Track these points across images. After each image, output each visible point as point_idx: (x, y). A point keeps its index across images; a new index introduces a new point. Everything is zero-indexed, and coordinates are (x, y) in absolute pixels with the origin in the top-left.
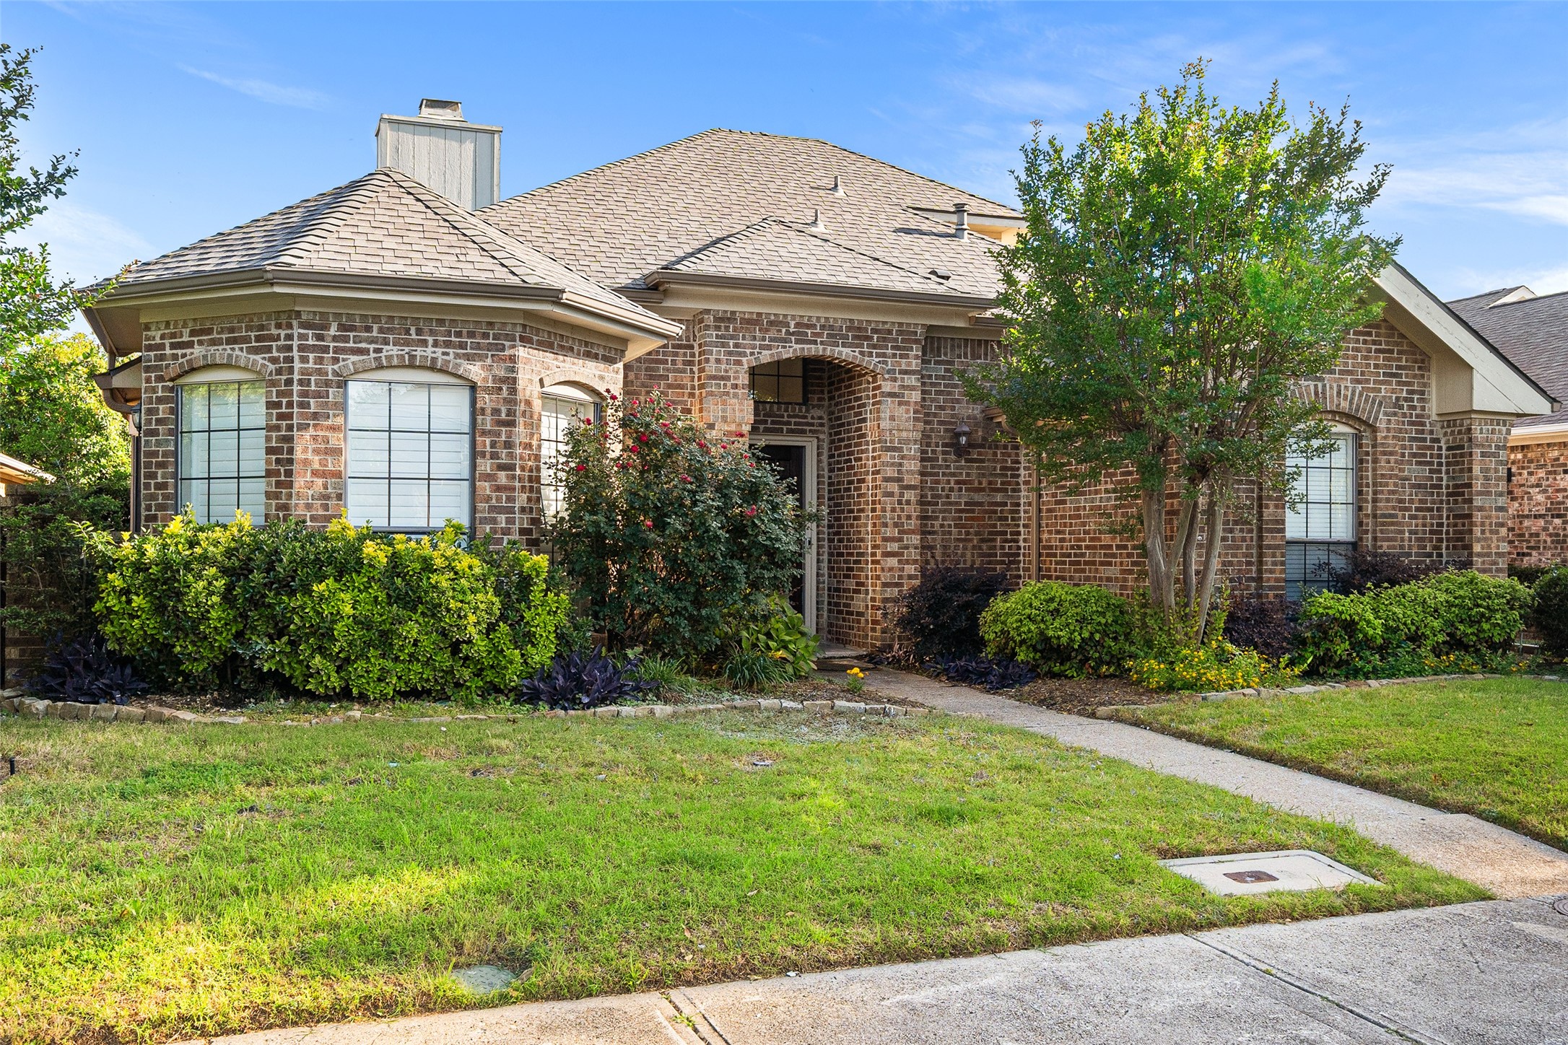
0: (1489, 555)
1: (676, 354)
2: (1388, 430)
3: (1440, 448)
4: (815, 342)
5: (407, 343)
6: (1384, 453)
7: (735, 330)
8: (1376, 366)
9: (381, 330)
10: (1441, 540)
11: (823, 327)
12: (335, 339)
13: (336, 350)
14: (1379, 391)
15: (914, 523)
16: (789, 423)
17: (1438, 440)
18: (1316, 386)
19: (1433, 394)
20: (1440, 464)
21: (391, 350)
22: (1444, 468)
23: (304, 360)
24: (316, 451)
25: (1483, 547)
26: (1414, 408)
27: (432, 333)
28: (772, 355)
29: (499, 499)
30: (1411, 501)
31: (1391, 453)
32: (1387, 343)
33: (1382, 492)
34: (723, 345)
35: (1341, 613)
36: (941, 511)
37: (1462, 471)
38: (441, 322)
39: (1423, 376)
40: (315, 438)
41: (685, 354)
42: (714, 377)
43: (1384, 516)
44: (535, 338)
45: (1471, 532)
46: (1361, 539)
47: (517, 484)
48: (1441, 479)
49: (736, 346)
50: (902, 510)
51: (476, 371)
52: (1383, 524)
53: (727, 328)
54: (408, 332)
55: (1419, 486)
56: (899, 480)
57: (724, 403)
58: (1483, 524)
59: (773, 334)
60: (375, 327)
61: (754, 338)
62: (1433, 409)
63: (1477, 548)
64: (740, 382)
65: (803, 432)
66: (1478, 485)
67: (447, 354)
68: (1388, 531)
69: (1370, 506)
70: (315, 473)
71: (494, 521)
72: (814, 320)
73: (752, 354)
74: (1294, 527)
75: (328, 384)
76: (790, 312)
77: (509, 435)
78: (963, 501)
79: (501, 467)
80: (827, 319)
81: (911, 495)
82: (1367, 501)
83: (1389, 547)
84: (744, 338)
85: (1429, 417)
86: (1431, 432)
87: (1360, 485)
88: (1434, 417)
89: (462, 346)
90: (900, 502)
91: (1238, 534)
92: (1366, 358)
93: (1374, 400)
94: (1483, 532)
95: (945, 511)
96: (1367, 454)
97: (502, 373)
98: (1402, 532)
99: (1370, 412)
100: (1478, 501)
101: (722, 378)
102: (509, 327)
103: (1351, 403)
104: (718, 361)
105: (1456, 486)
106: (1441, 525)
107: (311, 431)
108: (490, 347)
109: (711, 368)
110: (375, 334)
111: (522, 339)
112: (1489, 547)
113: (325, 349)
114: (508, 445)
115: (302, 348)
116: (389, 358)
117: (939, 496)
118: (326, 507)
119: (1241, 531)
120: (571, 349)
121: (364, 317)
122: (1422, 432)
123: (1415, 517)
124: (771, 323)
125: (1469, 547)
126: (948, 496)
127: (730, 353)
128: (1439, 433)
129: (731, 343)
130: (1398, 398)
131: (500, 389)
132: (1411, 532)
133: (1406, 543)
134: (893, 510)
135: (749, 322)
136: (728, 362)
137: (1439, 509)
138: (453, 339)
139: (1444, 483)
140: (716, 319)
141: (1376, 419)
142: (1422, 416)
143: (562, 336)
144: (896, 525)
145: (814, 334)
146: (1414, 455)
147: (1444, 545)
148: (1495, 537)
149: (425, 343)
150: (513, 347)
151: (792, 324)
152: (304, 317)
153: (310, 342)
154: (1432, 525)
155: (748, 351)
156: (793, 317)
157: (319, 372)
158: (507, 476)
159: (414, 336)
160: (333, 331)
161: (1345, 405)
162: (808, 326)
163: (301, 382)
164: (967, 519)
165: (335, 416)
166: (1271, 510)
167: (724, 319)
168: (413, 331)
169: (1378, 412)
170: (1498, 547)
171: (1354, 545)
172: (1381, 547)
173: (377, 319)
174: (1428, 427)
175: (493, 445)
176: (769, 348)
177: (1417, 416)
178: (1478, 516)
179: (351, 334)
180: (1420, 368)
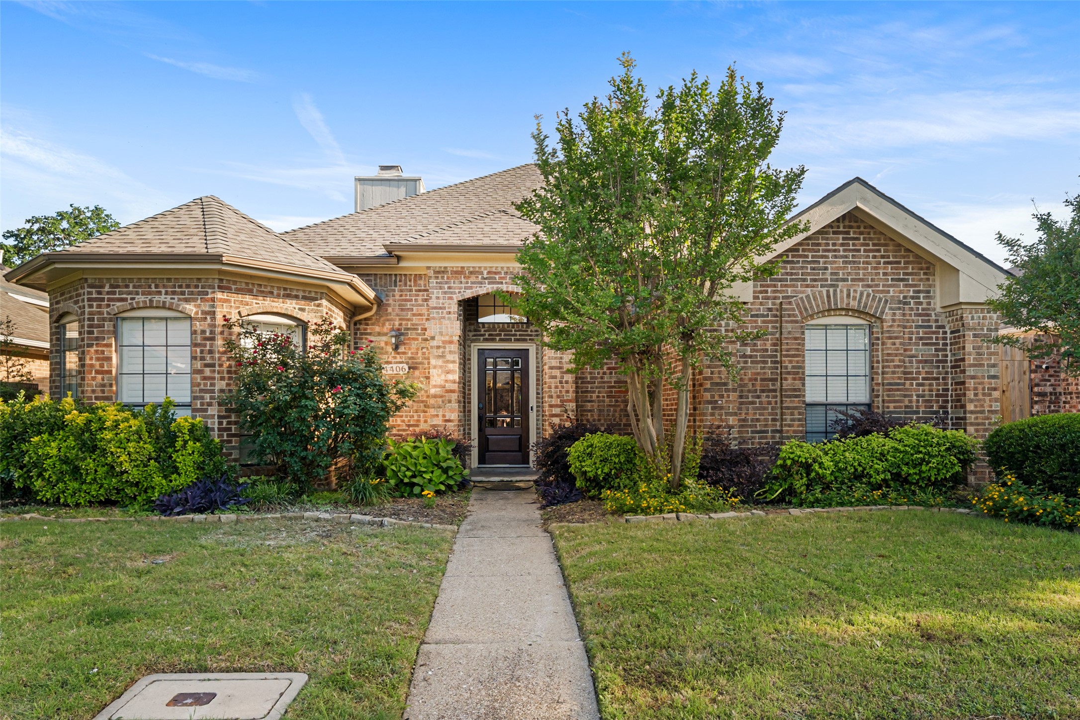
0: (982, 412)
1: (418, 295)
2: (894, 321)
3: (945, 333)
4: (502, 283)
5: (150, 293)
6: (890, 338)
7: (448, 278)
8: (885, 274)
9: (134, 287)
10: (947, 401)
11: (506, 273)
12: (108, 293)
13: (109, 300)
14: (888, 292)
15: (571, 395)
16: (515, 335)
17: (943, 327)
18: (828, 292)
19: (937, 292)
20: (945, 344)
21: (140, 298)
22: (949, 348)
23: (91, 306)
24: (98, 359)
25: (976, 406)
26: (921, 304)
27: (164, 286)
28: (472, 293)
29: (205, 385)
30: (918, 373)
31: (896, 338)
32: (895, 257)
33: (888, 367)
34: (441, 288)
35: (800, 457)
36: (597, 387)
37: (959, 349)
38: (169, 280)
39: (928, 280)
40: (97, 351)
41: (423, 295)
42: (435, 308)
43: (890, 384)
44: (233, 287)
45: (965, 395)
46: (873, 401)
47: (216, 375)
48: (946, 356)
49: (449, 288)
50: (563, 387)
51: (191, 308)
52: (889, 390)
53: (443, 278)
54: (150, 287)
55: (926, 361)
56: (560, 368)
57: (441, 324)
58: (975, 389)
59: (473, 279)
60: (131, 285)
61: (461, 282)
62: (938, 303)
63: (970, 407)
64: (452, 310)
65: (525, 340)
66: (970, 359)
67: (173, 299)
68: (894, 395)
69: (880, 377)
70: (97, 372)
71: (202, 398)
72: (499, 270)
73: (460, 292)
74: (814, 392)
75: (104, 319)
76: (483, 265)
77: (211, 346)
78: (613, 380)
79: (207, 365)
80: (508, 268)
81: (569, 378)
82: (877, 373)
83: (895, 407)
84: (454, 283)
85: (934, 309)
86: (937, 321)
87: (872, 362)
88: (939, 310)
89: (183, 293)
90: (561, 382)
91: (764, 399)
92: (876, 268)
93: (880, 300)
94: (976, 395)
95: (600, 387)
96: (878, 339)
97: (207, 309)
98: (911, 396)
99: (877, 308)
100: (970, 372)
101: (440, 308)
102: (210, 281)
103: (860, 302)
104: (438, 298)
105: (956, 361)
106: (947, 390)
107: (95, 348)
108: (199, 293)
109: (433, 303)
110: (131, 289)
111: (219, 287)
112: (982, 406)
113: (103, 300)
114: (211, 352)
115: (89, 300)
116: (138, 303)
117: (596, 378)
118: (103, 392)
119: (768, 397)
120: (272, 293)
121: (124, 279)
122: (929, 321)
123: (922, 385)
124: (471, 273)
125: (963, 406)
126: (602, 378)
127: (445, 293)
128: (943, 320)
129: (446, 286)
130: (905, 297)
131: (206, 318)
132: (918, 396)
133: (914, 404)
134: (556, 387)
135: (457, 272)
136: (444, 298)
137: (944, 379)
138: (177, 289)
139: (949, 359)
140: (435, 272)
141: (882, 312)
142: (928, 309)
143: (260, 285)
144: (558, 397)
145: (500, 278)
146: (921, 339)
147: (950, 405)
148: (987, 398)
149: (160, 293)
150: (214, 292)
151: (485, 272)
152: (89, 281)
153: (94, 296)
154: (938, 390)
155: (457, 291)
156: (485, 268)
157: (100, 313)
158: (211, 371)
159: (154, 289)
160: (107, 289)
161: (854, 304)
162: (496, 273)
163: (89, 319)
164: (616, 392)
165: (108, 338)
166: (790, 381)
167: (439, 272)
168: (153, 286)
169: (884, 308)
170: (991, 406)
171: (869, 405)
172: (888, 407)
173: (131, 280)
174: (934, 317)
175: (202, 352)
176: (471, 288)
177: (923, 309)
178: (970, 384)
179: (117, 290)
180: (925, 274)
